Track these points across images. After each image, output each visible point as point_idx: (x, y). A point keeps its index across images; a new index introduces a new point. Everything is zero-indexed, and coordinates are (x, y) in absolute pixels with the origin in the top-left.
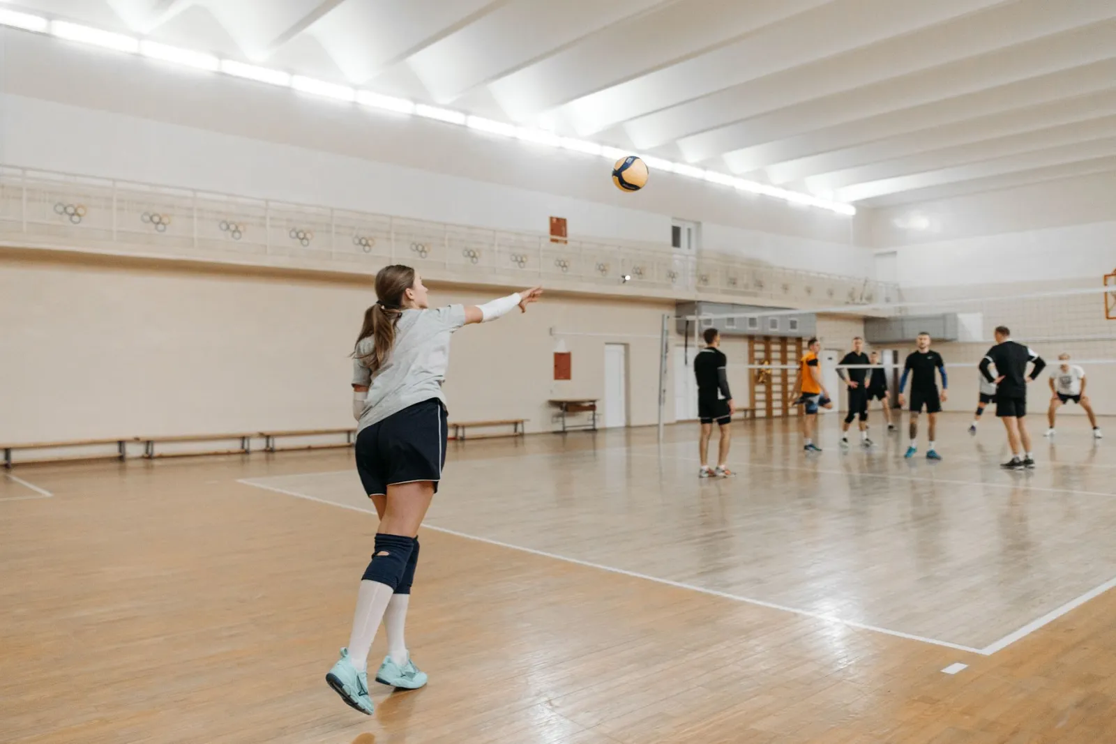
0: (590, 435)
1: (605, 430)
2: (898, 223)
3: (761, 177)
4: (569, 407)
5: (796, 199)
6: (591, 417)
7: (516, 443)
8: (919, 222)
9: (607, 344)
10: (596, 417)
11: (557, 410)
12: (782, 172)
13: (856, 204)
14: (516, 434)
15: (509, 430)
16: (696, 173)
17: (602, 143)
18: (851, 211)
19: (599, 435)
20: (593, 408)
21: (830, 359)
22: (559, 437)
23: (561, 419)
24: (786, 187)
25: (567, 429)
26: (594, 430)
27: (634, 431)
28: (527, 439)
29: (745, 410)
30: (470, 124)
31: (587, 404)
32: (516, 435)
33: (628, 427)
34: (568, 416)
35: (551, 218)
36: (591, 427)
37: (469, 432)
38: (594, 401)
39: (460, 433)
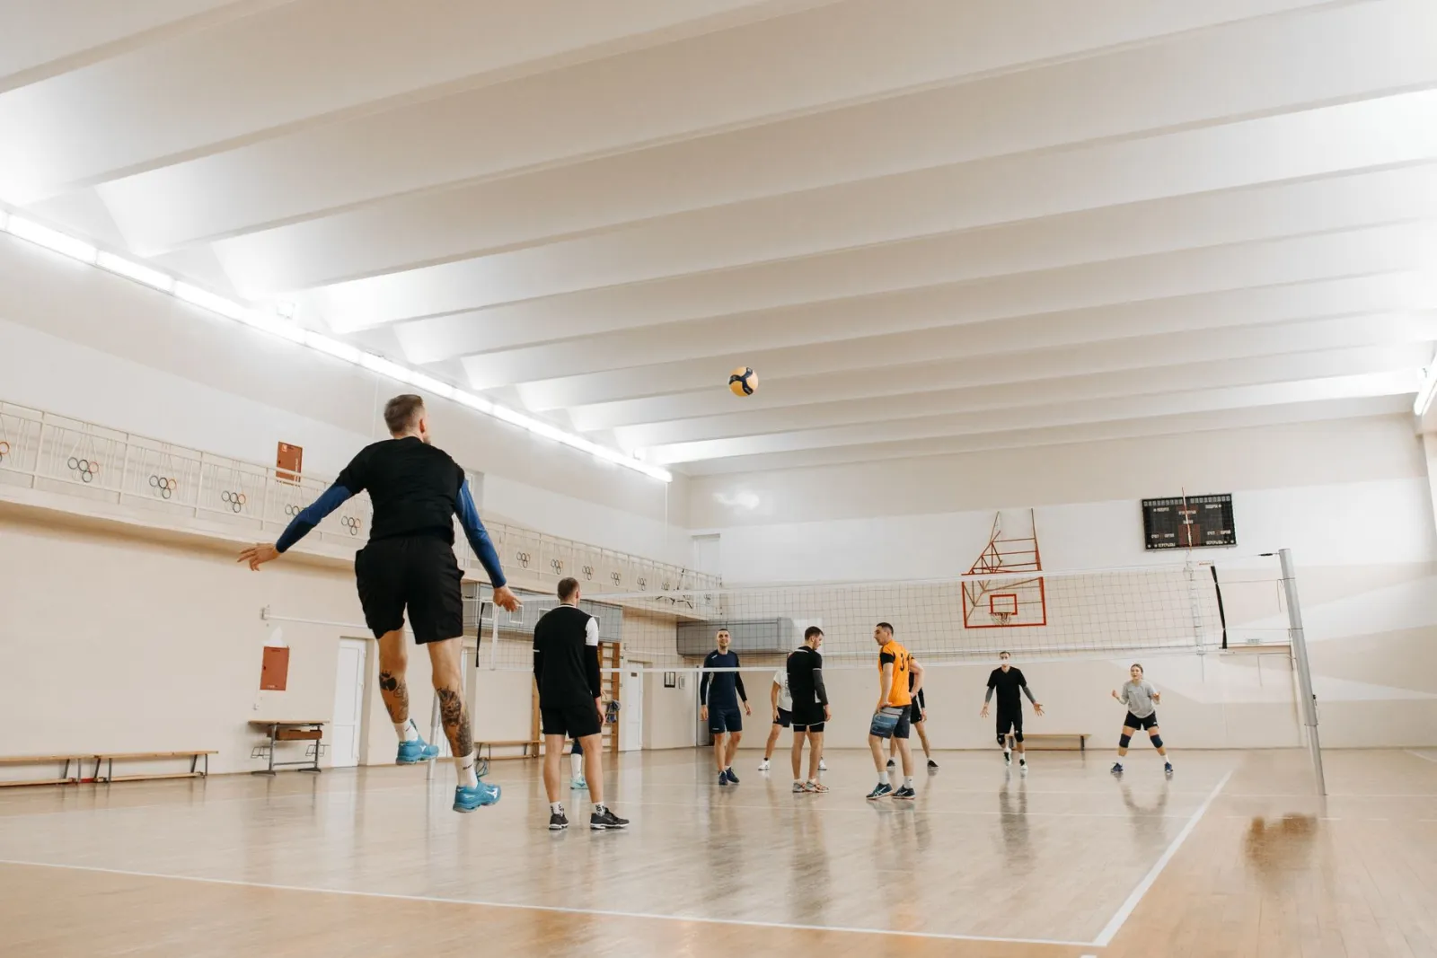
0: (309, 776)
1: (330, 769)
2: (721, 497)
3: (562, 420)
4: (279, 733)
5: (604, 455)
6: (312, 749)
7: (191, 788)
8: (747, 499)
9: (342, 637)
10: (321, 749)
11: (264, 738)
12: (590, 417)
13: (673, 468)
14: (192, 775)
15: (183, 767)
16: (483, 406)
17: (362, 348)
18: (667, 477)
19: (321, 778)
20: (316, 735)
21: (634, 675)
22: (263, 780)
23: (267, 752)
24: (591, 438)
25: (275, 768)
26: (316, 769)
27: (369, 772)
28: (209, 781)
29: (525, 745)
30: (178, 293)
31: (307, 729)
32: (195, 774)
33: (362, 766)
34: (278, 746)
35: (281, 444)
36: (312, 766)
37: (119, 771)
38: (318, 724)
39: (103, 771)
